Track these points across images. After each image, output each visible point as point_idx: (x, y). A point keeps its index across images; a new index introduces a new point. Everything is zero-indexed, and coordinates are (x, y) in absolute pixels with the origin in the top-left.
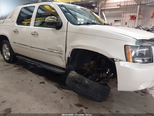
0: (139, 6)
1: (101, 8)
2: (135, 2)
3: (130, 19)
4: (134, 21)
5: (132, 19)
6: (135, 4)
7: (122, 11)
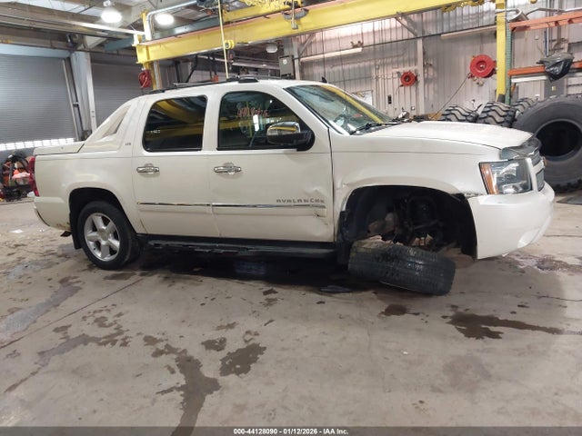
0: (420, 43)
1: (299, 59)
2: (406, 31)
3: (401, 84)
4: (413, 88)
5: (407, 85)
6: (406, 37)
7: (370, 60)
